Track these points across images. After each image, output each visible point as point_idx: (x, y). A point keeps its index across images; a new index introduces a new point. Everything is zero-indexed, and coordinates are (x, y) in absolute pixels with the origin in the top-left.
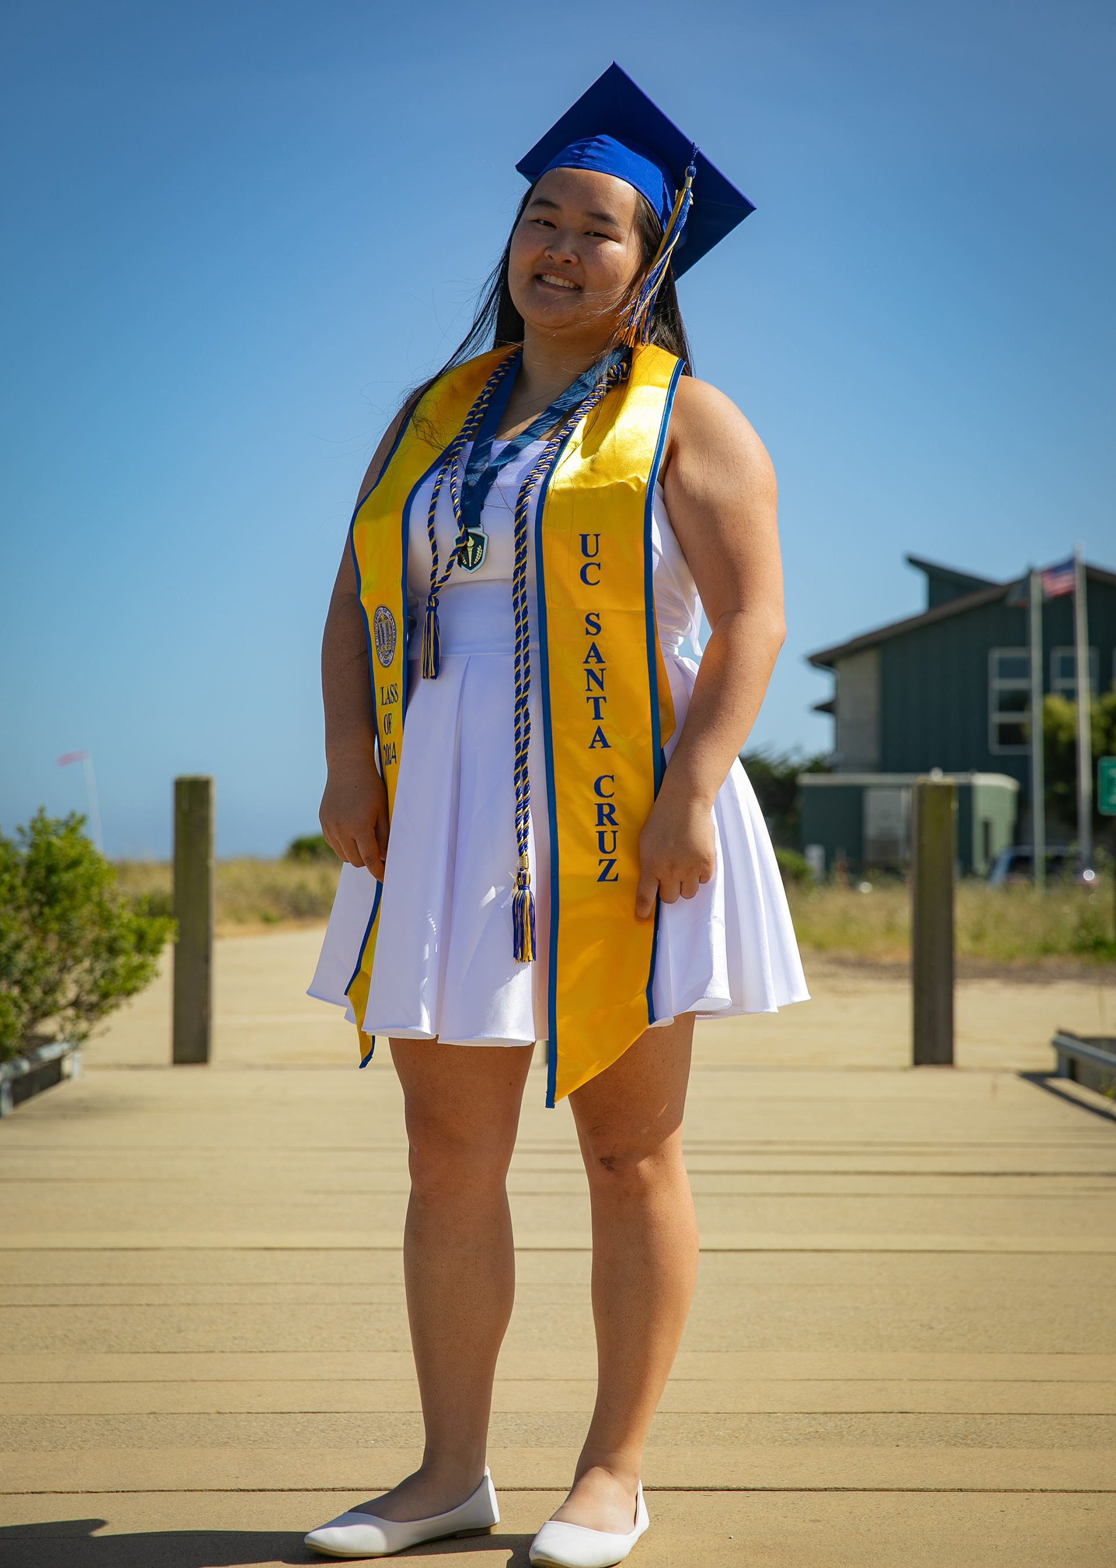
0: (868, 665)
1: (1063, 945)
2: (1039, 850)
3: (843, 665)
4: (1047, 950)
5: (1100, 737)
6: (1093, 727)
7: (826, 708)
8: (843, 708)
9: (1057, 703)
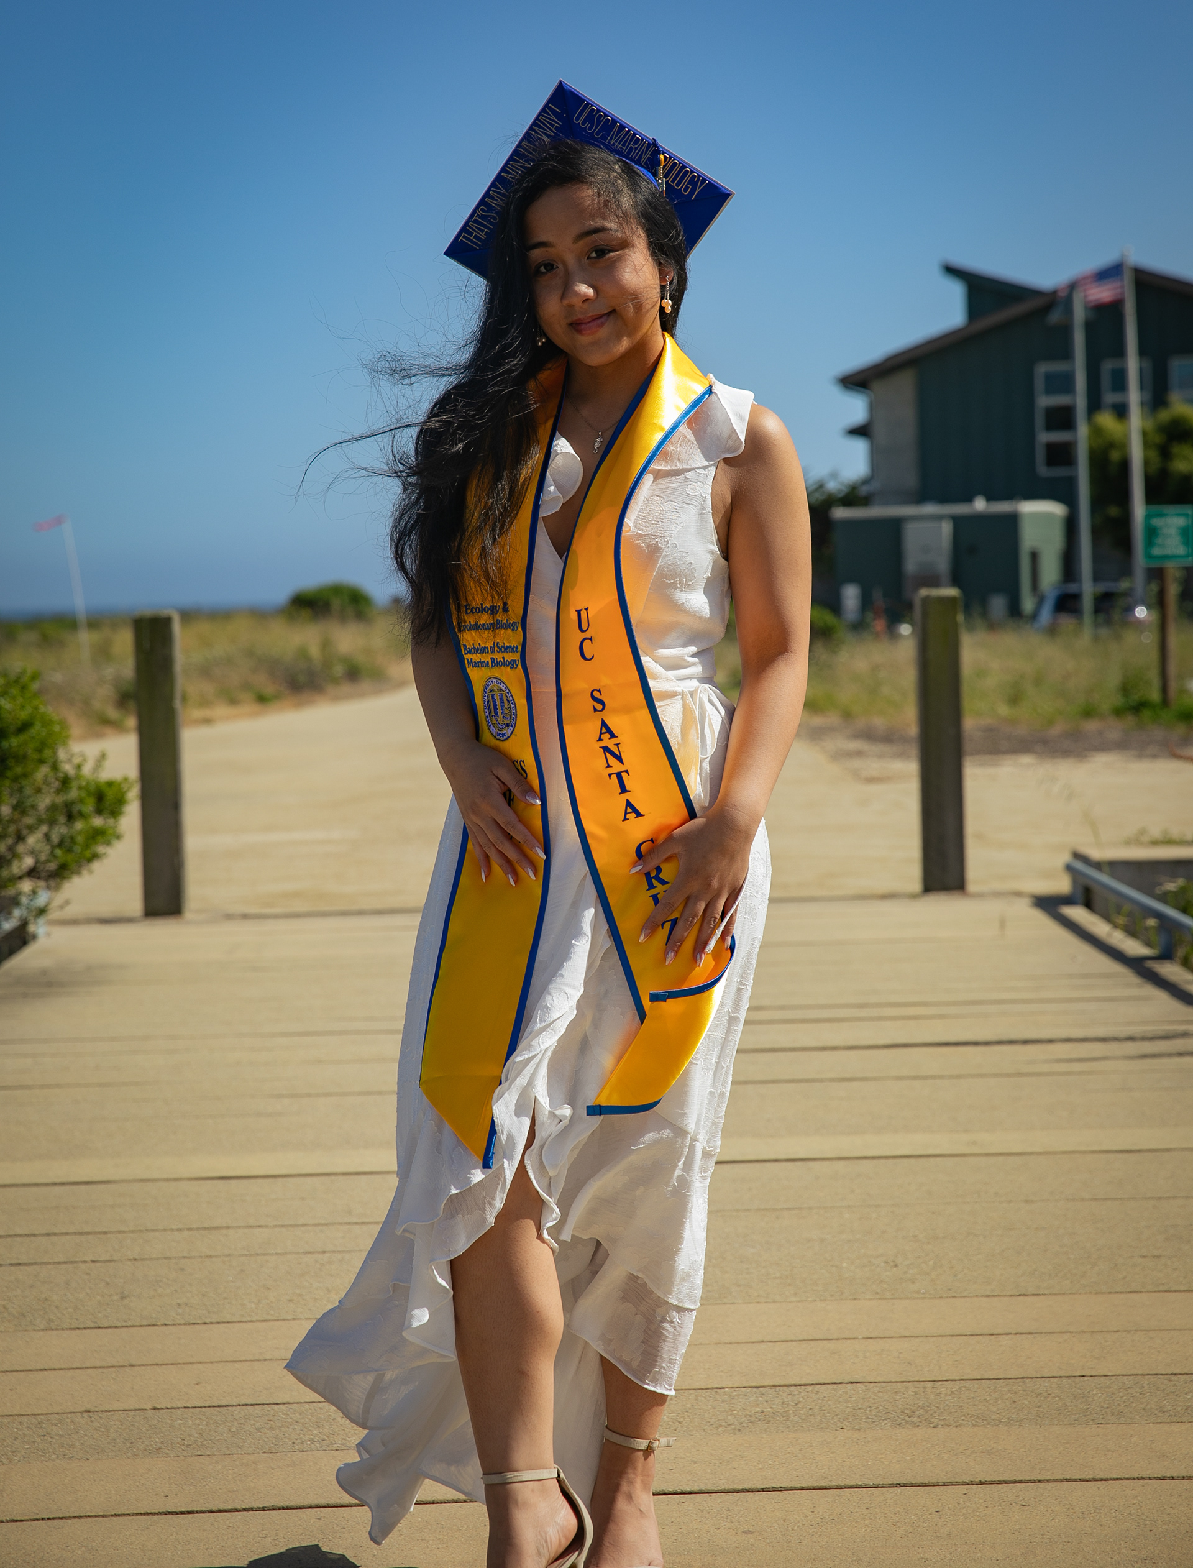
0: (905, 384)
1: (1105, 707)
2: (1088, 589)
3: (877, 386)
4: (1088, 713)
5: (1154, 454)
6: (1146, 444)
7: (860, 431)
8: (879, 430)
9: (1106, 420)
